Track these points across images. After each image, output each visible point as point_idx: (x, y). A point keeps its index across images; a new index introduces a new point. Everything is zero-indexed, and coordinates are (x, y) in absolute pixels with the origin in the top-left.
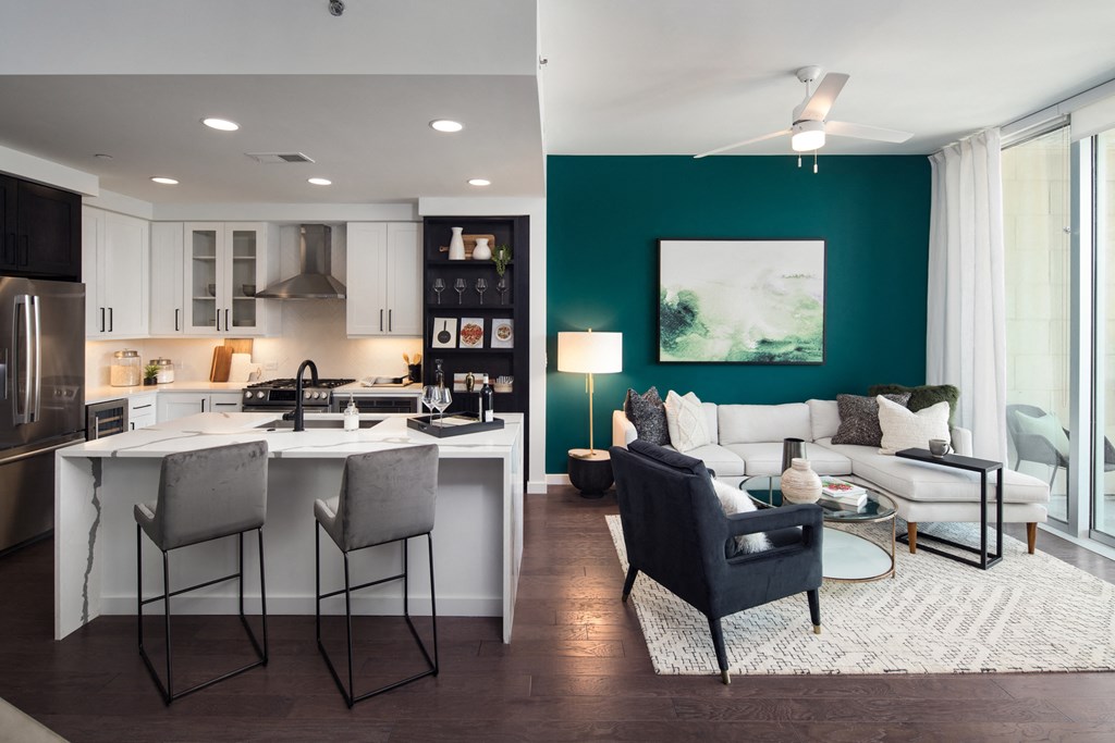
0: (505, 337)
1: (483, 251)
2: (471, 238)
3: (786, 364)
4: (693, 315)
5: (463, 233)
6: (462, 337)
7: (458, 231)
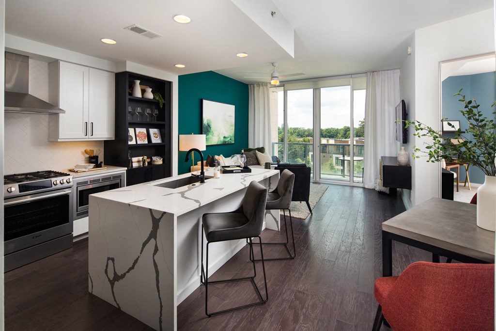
0: (157, 137)
1: (150, 95)
2: (144, 87)
3: (228, 144)
4: (210, 128)
5: (140, 84)
6: (138, 138)
7: (138, 82)
